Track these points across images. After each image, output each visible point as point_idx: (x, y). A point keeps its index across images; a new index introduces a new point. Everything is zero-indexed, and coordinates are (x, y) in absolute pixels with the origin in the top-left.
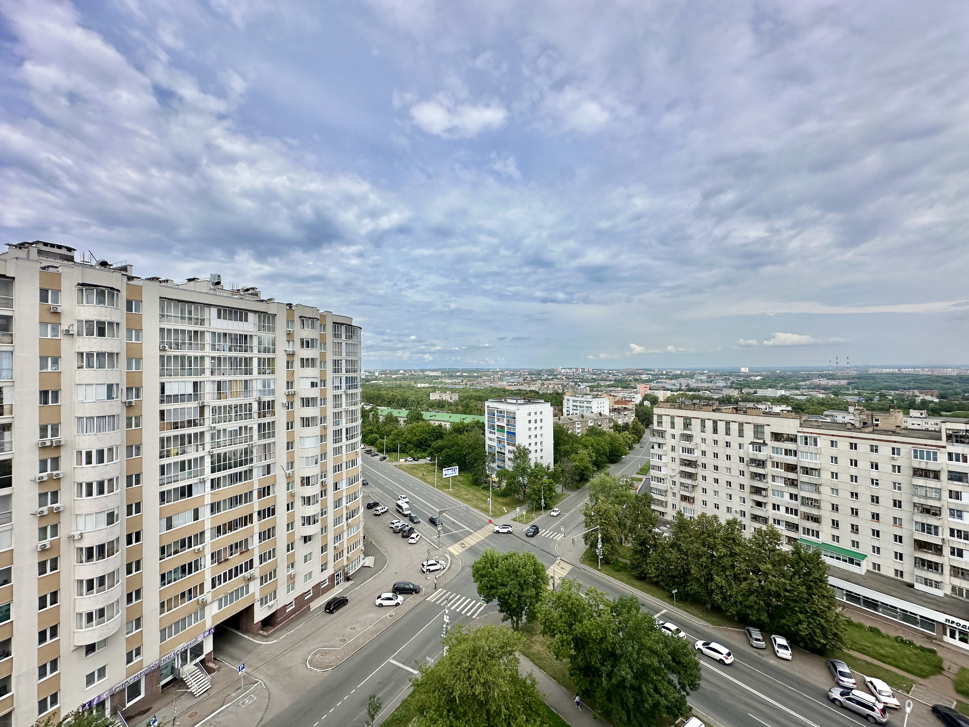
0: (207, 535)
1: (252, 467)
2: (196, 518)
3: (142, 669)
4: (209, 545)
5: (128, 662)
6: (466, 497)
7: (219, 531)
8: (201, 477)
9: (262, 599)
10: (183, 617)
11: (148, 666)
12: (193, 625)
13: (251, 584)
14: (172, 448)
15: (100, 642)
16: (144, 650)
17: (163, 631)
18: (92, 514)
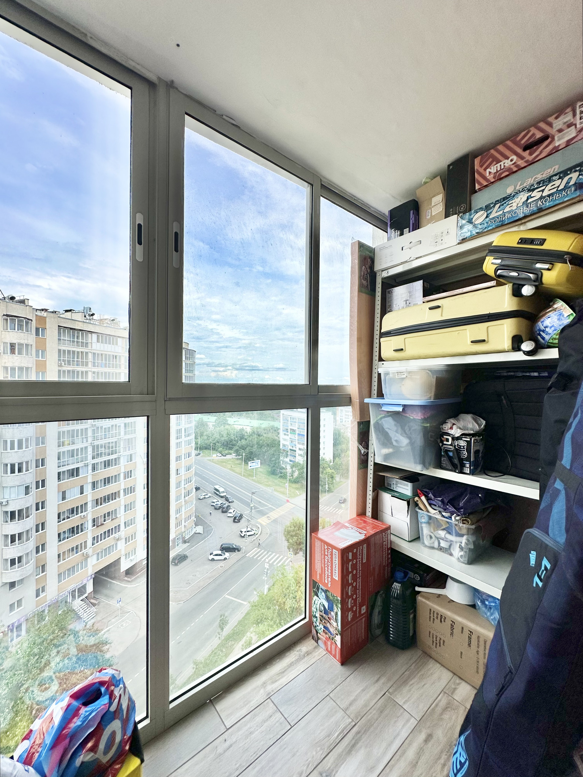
0: (89, 505)
1: (120, 455)
2: (82, 493)
3: (47, 602)
4: (90, 513)
5: (37, 596)
6: (267, 483)
7: (97, 503)
8: (86, 462)
9: (126, 555)
10: (73, 565)
11: (51, 600)
12: (80, 571)
13: (119, 543)
14: (66, 439)
15: (19, 581)
16: (47, 588)
17: (59, 575)
18: (15, 487)
